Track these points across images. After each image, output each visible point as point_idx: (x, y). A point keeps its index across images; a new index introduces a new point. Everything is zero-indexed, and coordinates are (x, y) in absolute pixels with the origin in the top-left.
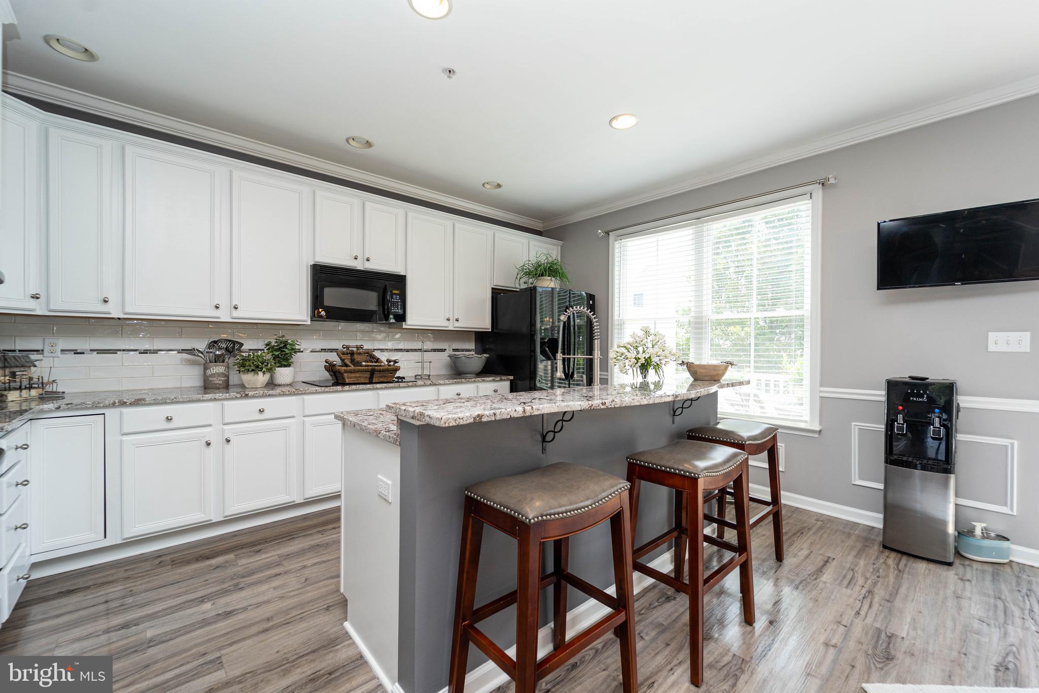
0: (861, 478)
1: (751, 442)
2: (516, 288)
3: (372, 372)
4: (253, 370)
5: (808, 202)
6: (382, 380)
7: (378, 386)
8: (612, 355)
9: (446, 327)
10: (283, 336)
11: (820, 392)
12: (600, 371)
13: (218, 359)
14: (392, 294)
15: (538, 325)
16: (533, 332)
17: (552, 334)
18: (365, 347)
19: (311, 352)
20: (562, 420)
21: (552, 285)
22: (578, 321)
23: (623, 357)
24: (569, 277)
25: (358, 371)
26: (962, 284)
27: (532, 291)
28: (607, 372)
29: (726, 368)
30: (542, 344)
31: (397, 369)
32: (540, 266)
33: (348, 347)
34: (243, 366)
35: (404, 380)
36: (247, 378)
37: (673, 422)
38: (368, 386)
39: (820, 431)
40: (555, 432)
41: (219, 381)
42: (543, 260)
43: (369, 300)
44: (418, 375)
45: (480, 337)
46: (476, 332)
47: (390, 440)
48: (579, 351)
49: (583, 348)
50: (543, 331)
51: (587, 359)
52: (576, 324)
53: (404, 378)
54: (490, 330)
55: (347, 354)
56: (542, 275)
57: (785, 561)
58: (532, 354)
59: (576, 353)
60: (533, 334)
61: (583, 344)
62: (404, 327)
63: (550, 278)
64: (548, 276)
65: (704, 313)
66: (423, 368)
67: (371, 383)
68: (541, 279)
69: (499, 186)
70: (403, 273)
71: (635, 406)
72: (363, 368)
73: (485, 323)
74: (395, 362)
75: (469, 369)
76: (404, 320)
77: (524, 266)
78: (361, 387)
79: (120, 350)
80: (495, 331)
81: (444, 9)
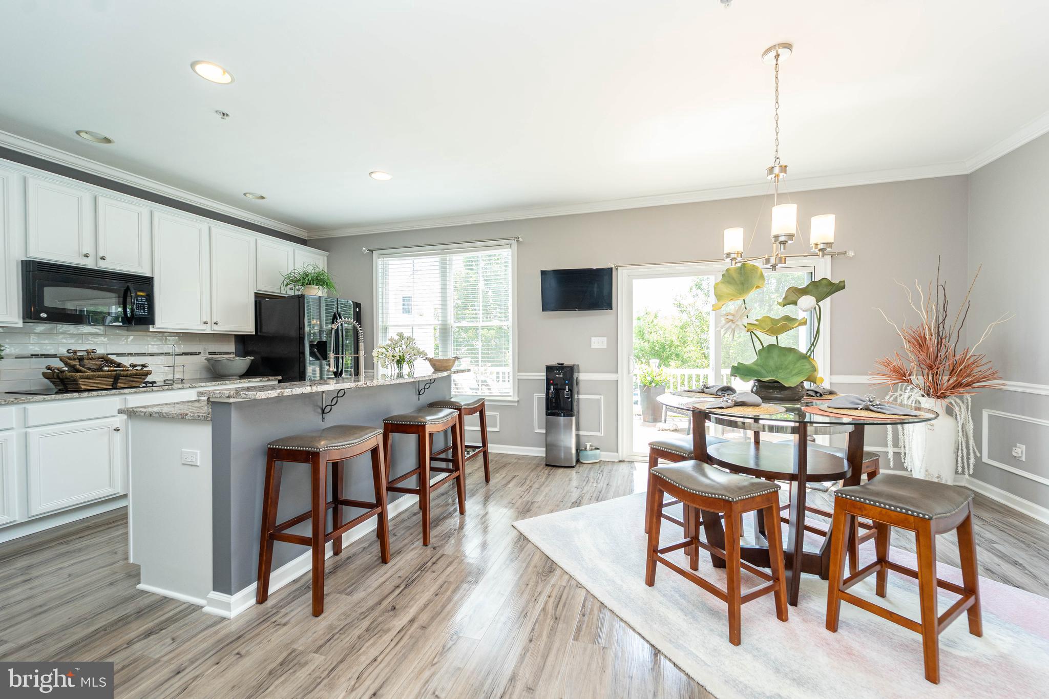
0: (539, 428)
1: (465, 407)
2: (281, 293)
3: (116, 378)
5: (508, 250)
6: (129, 385)
7: (126, 391)
8: (375, 353)
9: (203, 330)
11: (518, 375)
12: (364, 369)
14: (137, 296)
15: (307, 329)
16: (301, 334)
17: (321, 338)
18: (98, 352)
19: (18, 358)
20: (337, 397)
21: (320, 294)
22: (346, 325)
23: (384, 355)
24: (337, 287)
25: (99, 377)
26: (579, 310)
27: (300, 299)
28: (373, 369)
29: (454, 361)
30: (312, 346)
31: (149, 373)
32: (307, 275)
33: (75, 352)
35: (155, 385)
37: (419, 399)
38: (114, 391)
39: (518, 401)
40: (331, 405)
42: (310, 270)
44: (167, 380)
45: (242, 341)
46: (236, 336)
47: (200, 418)
48: (347, 352)
49: (351, 350)
50: (312, 335)
51: (354, 357)
52: (344, 328)
53: (155, 382)
54: (254, 334)
55: (75, 359)
56: (310, 284)
57: (490, 482)
58: (301, 355)
59: (344, 353)
60: (302, 337)
61: (351, 347)
62: (151, 330)
63: (317, 287)
64: (316, 285)
65: (448, 322)
66: (174, 373)
67: (114, 387)
68: (308, 288)
69: (262, 198)
70: (148, 275)
71: (387, 385)
72: (104, 373)
73: (248, 326)
74: (144, 366)
75: (232, 371)
76: (153, 323)
77: (290, 274)
78: (104, 392)
80: (259, 334)
81: (227, 79)
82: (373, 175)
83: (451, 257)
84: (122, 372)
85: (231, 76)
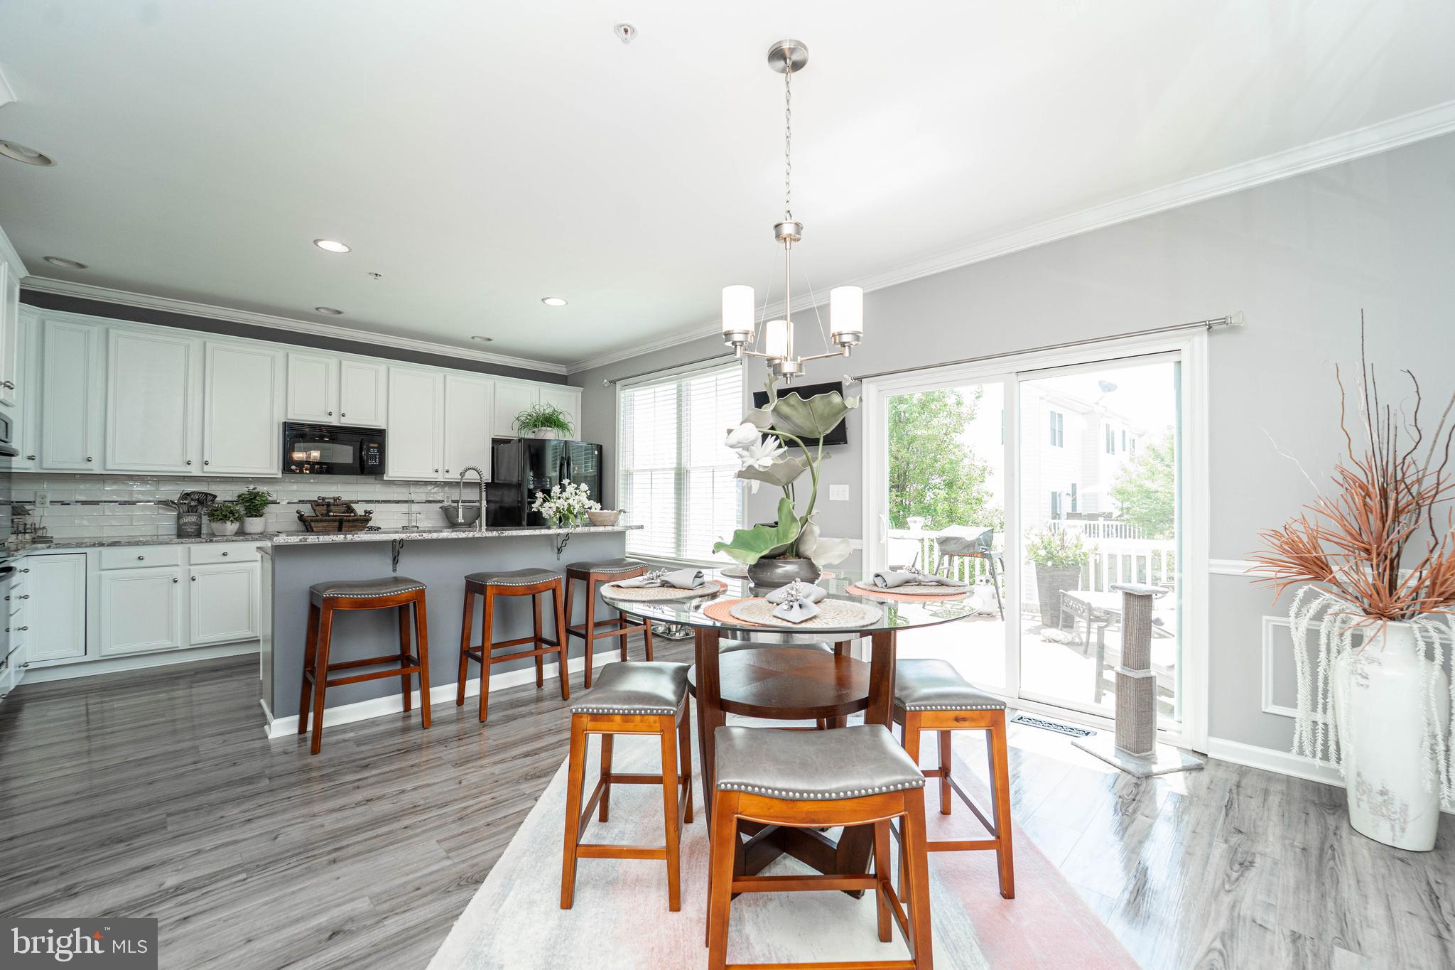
3: (343, 523)
4: (221, 519)
9: (436, 478)
10: (255, 489)
13: (191, 510)
14: (369, 448)
16: (520, 481)
18: (343, 499)
19: (288, 503)
21: (556, 437)
25: (325, 521)
31: (372, 519)
32: (539, 415)
33: (324, 499)
34: (213, 515)
36: (216, 526)
37: (558, 559)
41: (191, 529)
43: (344, 454)
53: (377, 527)
54: (490, 481)
55: (323, 505)
56: (544, 426)
60: (520, 485)
62: (385, 478)
63: (552, 429)
64: (550, 427)
66: (410, 519)
68: (545, 430)
69: (488, 339)
70: (382, 428)
72: (335, 518)
74: (372, 512)
76: (384, 472)
79: (101, 502)
80: (496, 481)
81: (345, 249)
82: (547, 301)
83: (689, 382)
84: (345, 518)
85: (348, 248)
